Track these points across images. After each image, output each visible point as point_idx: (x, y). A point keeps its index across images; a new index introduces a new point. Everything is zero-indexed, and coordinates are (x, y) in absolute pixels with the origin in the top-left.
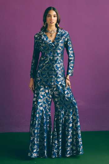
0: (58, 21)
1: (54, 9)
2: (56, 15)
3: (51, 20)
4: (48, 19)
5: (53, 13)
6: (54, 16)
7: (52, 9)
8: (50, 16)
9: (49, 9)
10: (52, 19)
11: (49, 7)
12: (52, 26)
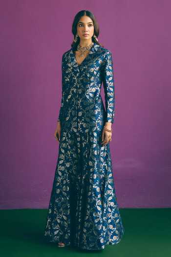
0: (96, 33)
1: (88, 14)
2: (92, 24)
3: (85, 32)
4: (80, 29)
5: (87, 20)
6: (90, 25)
7: (85, 14)
8: (83, 25)
9: (80, 14)
10: (87, 30)
11: (80, 11)
12: (86, 40)
